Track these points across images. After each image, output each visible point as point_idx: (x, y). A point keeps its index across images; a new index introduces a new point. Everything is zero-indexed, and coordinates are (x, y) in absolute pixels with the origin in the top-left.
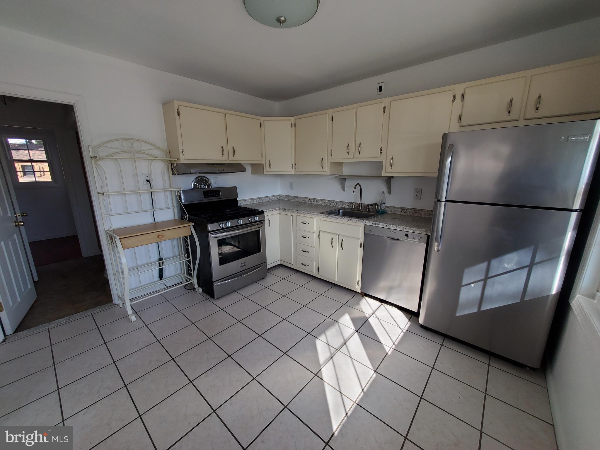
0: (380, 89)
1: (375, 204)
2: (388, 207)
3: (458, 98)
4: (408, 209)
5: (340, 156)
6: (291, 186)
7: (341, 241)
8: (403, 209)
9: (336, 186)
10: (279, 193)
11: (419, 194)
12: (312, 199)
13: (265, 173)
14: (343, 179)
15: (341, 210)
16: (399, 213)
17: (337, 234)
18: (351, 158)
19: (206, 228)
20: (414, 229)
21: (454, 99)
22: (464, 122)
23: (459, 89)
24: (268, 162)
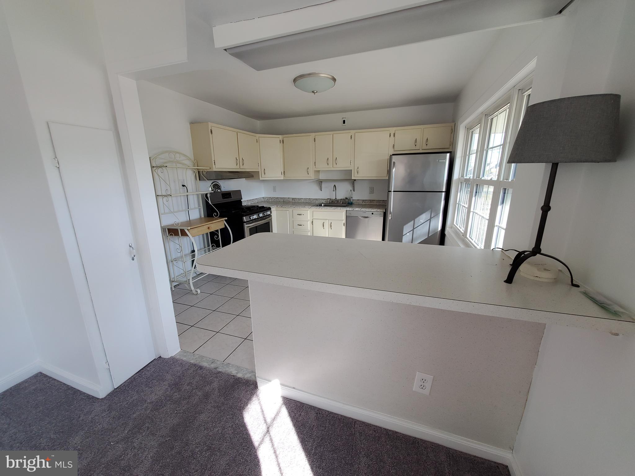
0: (344, 122)
1: (346, 198)
2: (353, 200)
3: (392, 135)
4: (366, 200)
5: (322, 166)
6: (274, 189)
7: (330, 223)
8: (363, 201)
9: (315, 187)
10: (263, 195)
11: (372, 191)
12: (295, 198)
13: (261, 179)
14: (320, 183)
15: (323, 204)
16: (361, 203)
17: (327, 220)
18: (330, 168)
19: (242, 219)
20: (376, 209)
21: (390, 135)
22: (396, 148)
23: (392, 130)
24: (263, 171)
